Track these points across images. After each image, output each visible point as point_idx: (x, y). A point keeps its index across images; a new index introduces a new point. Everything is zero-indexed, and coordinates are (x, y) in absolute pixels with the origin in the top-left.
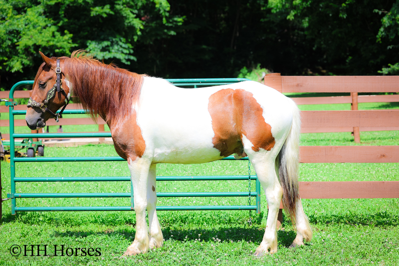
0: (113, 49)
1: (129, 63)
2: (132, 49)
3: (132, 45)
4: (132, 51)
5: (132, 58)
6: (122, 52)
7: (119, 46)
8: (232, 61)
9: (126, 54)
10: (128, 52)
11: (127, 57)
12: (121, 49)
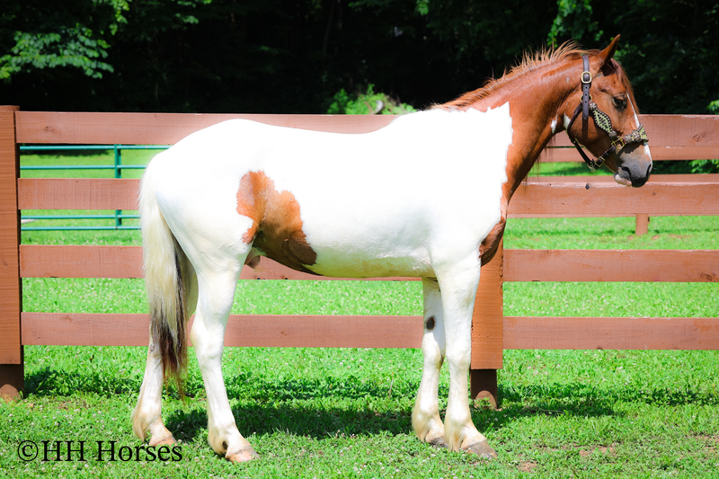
0: (64, 49)
1: (99, 75)
2: (106, 50)
3: (108, 43)
4: (105, 54)
5: (105, 66)
6: (86, 55)
7: (78, 44)
8: (324, 78)
9: (92, 59)
10: (96, 54)
11: (94, 65)
12: (81, 50)
